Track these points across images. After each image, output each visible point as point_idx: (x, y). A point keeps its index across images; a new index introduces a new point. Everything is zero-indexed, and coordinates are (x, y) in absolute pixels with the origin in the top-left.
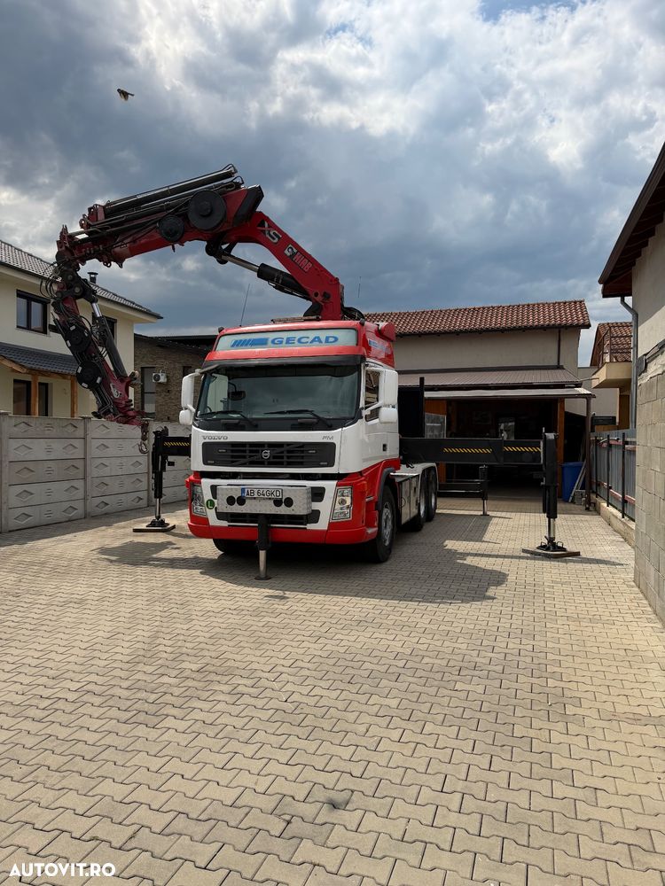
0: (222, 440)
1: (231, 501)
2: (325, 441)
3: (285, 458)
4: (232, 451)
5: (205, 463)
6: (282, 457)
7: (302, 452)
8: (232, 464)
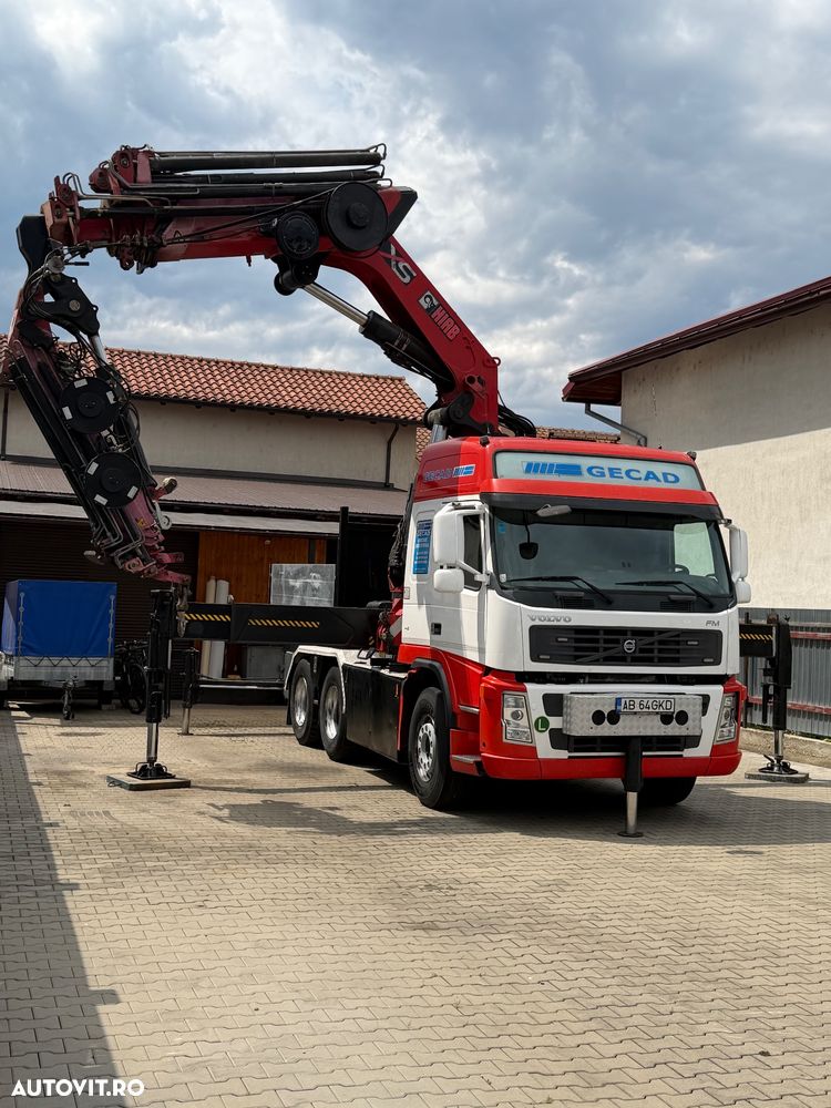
0: (562, 623)
1: (598, 718)
2: (710, 627)
3: (656, 651)
4: (577, 640)
5: (535, 657)
6: (651, 651)
7: (678, 643)
8: (575, 660)
